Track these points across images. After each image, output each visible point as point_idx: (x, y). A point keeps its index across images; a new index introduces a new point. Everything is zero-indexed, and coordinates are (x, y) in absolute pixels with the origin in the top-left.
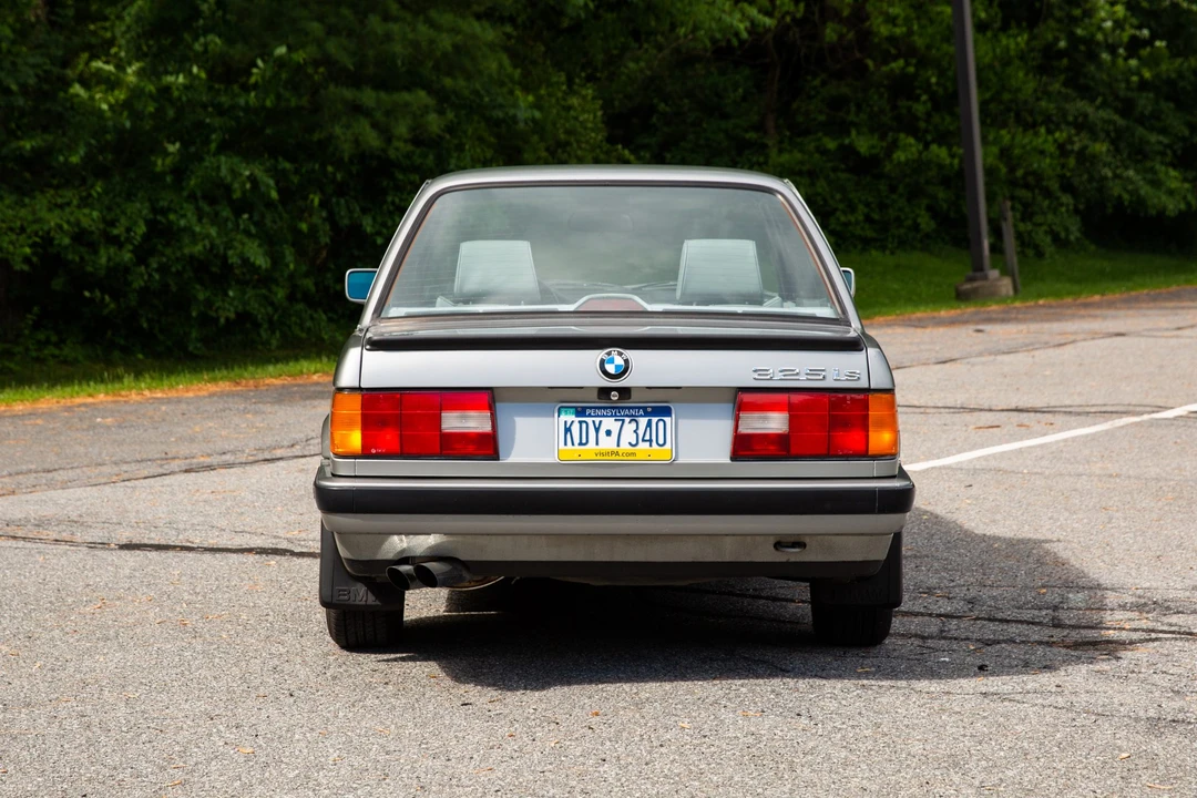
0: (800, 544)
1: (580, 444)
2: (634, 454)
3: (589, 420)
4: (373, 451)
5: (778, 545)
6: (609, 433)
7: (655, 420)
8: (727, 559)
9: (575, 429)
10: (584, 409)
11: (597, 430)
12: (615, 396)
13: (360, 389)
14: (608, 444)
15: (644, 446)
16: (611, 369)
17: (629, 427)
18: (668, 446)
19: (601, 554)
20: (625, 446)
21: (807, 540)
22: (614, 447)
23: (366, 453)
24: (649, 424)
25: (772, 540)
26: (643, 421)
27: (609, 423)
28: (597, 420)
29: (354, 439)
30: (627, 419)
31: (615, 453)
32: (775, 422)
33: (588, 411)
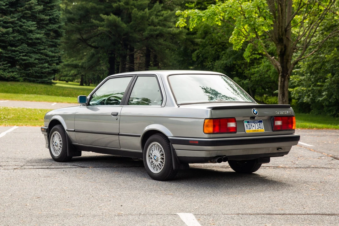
1: (250, 129)
2: (258, 131)
3: (250, 124)
4: (215, 132)
6: (253, 126)
7: (260, 123)
9: (248, 125)
10: (248, 121)
11: (252, 126)
13: (212, 118)
14: (254, 129)
15: (259, 129)
16: (255, 112)
17: (256, 125)
18: (263, 129)
19: (250, 153)
20: (257, 129)
21: (282, 148)
23: (213, 133)
24: (259, 124)
25: (277, 148)
26: (258, 123)
27: (253, 124)
28: (251, 124)
29: (211, 129)
30: (256, 123)
31: (255, 131)
32: (279, 123)
33: (249, 122)
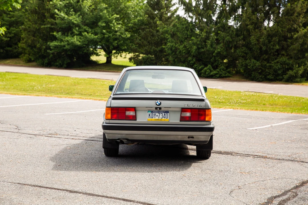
0: (193, 137)
1: (152, 118)
2: (162, 120)
4: (113, 119)
5: (189, 137)
7: (166, 114)
8: (179, 140)
9: (151, 115)
11: (155, 115)
12: (158, 109)
13: (111, 107)
15: (164, 118)
16: (158, 104)
17: (161, 115)
18: (168, 118)
20: (160, 118)
21: (194, 137)
22: (158, 119)
23: (111, 119)
25: (188, 136)
26: (164, 114)
27: (157, 114)
28: (155, 113)
29: (109, 116)
30: (161, 113)
31: (159, 120)
32: (188, 114)
33: (153, 112)
